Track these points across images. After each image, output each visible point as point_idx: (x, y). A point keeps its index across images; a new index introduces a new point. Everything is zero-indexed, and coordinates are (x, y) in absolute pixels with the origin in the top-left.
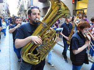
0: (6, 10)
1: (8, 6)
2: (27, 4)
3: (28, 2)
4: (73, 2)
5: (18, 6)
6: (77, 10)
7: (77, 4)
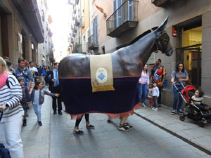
0: (47, 56)
1: (52, 47)
2: (87, 41)
3: (89, 39)
4: (173, 33)
5: (71, 46)
6: (184, 49)
7: (183, 36)
